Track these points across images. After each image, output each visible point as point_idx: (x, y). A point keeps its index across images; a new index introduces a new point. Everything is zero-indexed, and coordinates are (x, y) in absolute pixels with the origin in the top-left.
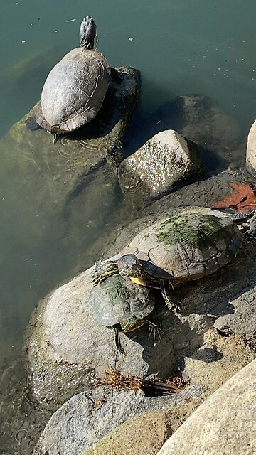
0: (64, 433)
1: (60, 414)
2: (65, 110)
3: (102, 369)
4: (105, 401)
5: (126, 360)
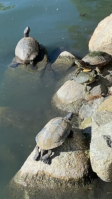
0: (86, 113)
1: (81, 110)
2: (28, 54)
3: (86, 98)
4: (93, 103)
5: (93, 92)
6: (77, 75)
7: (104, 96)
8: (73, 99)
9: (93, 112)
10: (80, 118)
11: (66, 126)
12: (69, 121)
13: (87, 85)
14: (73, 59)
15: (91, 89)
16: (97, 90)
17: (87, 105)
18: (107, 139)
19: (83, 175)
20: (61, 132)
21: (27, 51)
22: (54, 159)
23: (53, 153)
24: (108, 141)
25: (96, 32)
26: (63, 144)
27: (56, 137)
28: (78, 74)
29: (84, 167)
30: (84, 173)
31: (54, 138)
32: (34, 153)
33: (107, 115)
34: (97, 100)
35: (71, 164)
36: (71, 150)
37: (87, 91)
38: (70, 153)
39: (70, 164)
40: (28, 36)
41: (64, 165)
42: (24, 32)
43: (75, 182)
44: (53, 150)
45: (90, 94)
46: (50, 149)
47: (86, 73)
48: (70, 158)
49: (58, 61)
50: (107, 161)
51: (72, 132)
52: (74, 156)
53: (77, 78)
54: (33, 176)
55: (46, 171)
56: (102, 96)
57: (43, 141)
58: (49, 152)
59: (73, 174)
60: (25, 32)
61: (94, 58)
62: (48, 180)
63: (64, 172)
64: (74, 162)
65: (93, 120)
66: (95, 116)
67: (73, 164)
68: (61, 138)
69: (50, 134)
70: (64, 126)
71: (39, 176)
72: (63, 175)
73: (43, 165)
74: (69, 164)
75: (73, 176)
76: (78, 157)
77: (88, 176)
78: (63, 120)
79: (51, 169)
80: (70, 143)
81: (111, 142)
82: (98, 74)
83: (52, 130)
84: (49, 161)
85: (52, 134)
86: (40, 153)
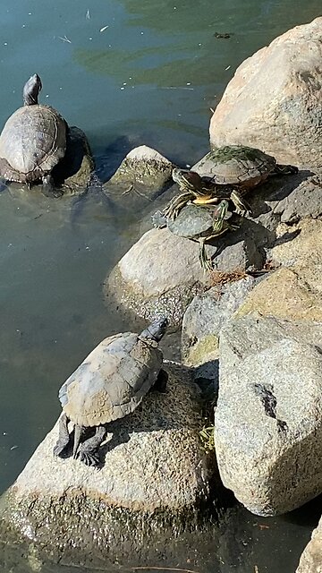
1: (190, 313)
2: (35, 155)
3: (204, 279)
4: (222, 294)
5: (224, 262)
6: (179, 213)
7: (254, 275)
8: (167, 281)
9: (223, 319)
10: (187, 336)
11: (147, 357)
12: (155, 344)
13: (206, 242)
14: (165, 167)
15: (217, 253)
16: (234, 255)
17: (205, 300)
18: (265, 395)
19: (194, 498)
20: (132, 374)
21: (33, 146)
22: (113, 451)
23: (110, 436)
24: (266, 400)
25: (231, 90)
26: (139, 409)
27: (117, 390)
28: (180, 209)
29: (199, 476)
30: (197, 493)
31: (112, 392)
32: (55, 437)
33: (262, 327)
34: (234, 284)
35: (160, 466)
36: (162, 425)
37: (205, 259)
38: (158, 434)
39: (157, 466)
40: (35, 103)
41: (141, 469)
42: (25, 89)
43: (172, 519)
44: (108, 427)
45: (213, 266)
46: (101, 425)
47: (204, 207)
48: (157, 450)
49: (122, 174)
50: (265, 457)
51: (163, 376)
52: (168, 443)
53: (178, 221)
54: (52, 502)
55: (88, 487)
56: (249, 273)
57: (80, 401)
58: (99, 434)
59: (165, 495)
60: (28, 89)
61: (224, 166)
62: (96, 512)
63: (141, 489)
64: (168, 461)
65: (223, 340)
66: (228, 330)
67: (166, 468)
68: (133, 391)
69: (101, 381)
70: (140, 359)
71: (68, 500)
72: (140, 497)
73: (82, 469)
74: (154, 468)
75: (166, 501)
76: (181, 446)
77: (210, 500)
78: (138, 339)
79: (103, 482)
80: (157, 406)
81: (275, 402)
82: (238, 210)
83: (108, 369)
84: (97, 457)
85: (108, 380)
86: (72, 435)
